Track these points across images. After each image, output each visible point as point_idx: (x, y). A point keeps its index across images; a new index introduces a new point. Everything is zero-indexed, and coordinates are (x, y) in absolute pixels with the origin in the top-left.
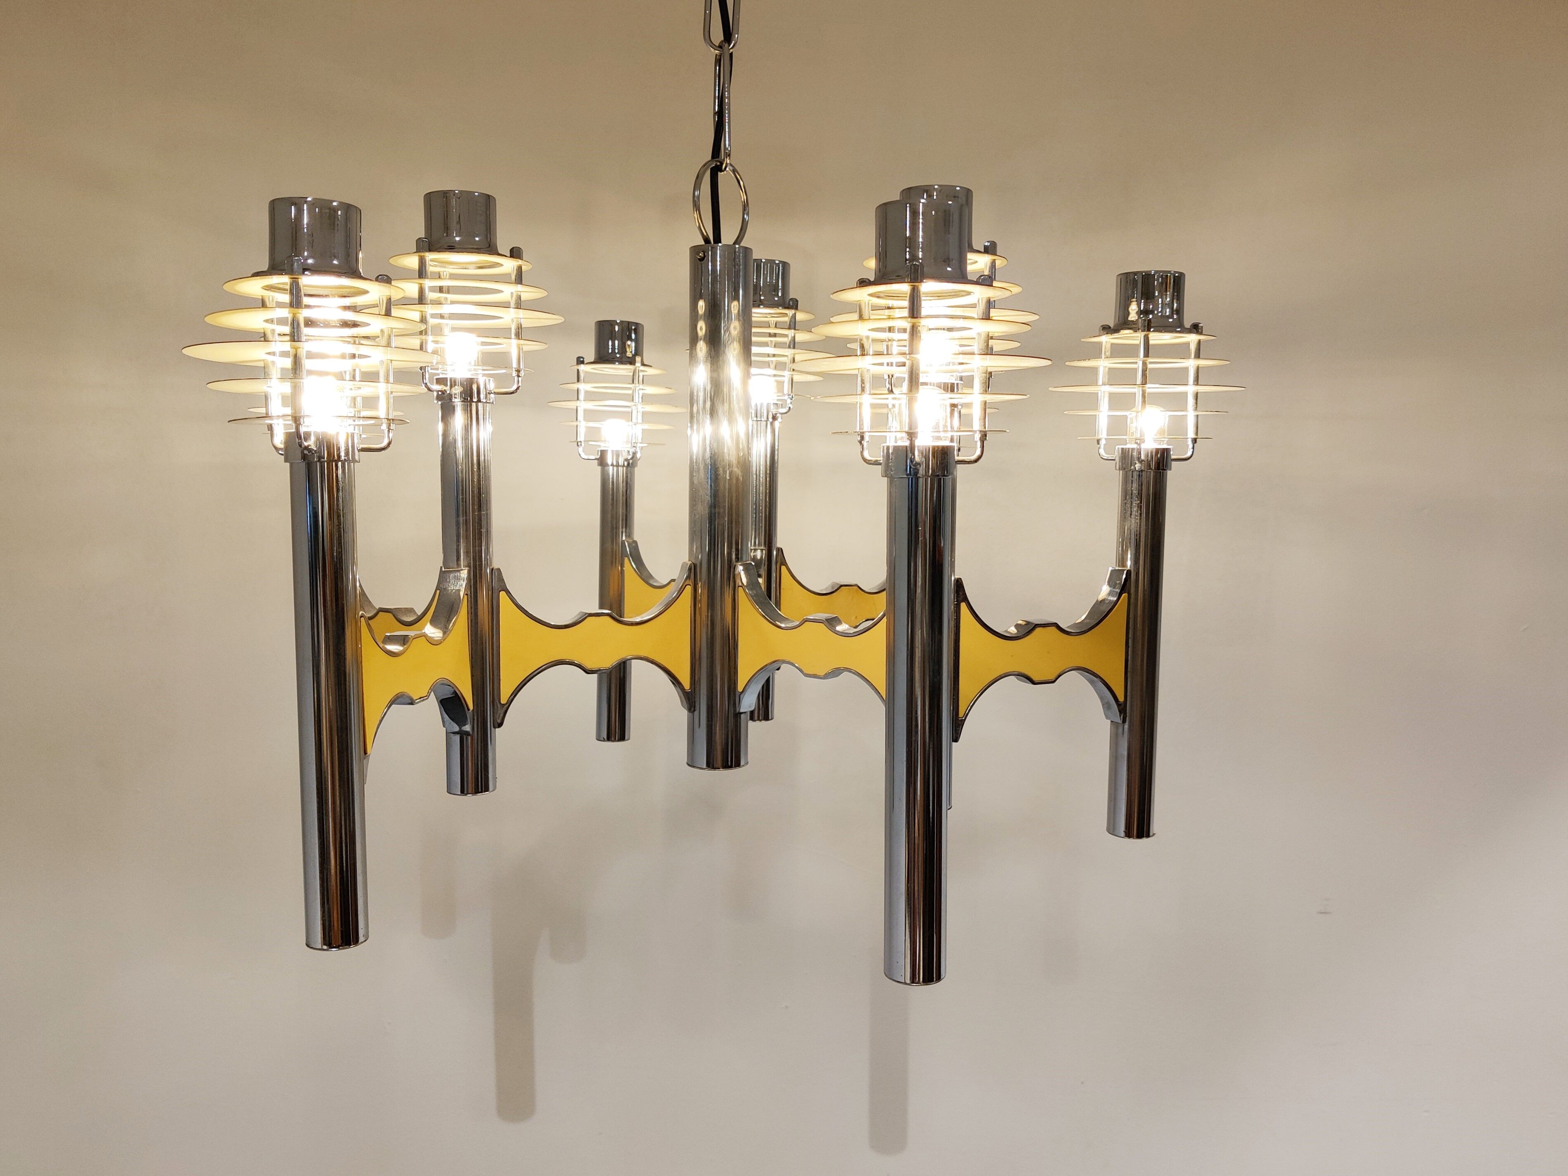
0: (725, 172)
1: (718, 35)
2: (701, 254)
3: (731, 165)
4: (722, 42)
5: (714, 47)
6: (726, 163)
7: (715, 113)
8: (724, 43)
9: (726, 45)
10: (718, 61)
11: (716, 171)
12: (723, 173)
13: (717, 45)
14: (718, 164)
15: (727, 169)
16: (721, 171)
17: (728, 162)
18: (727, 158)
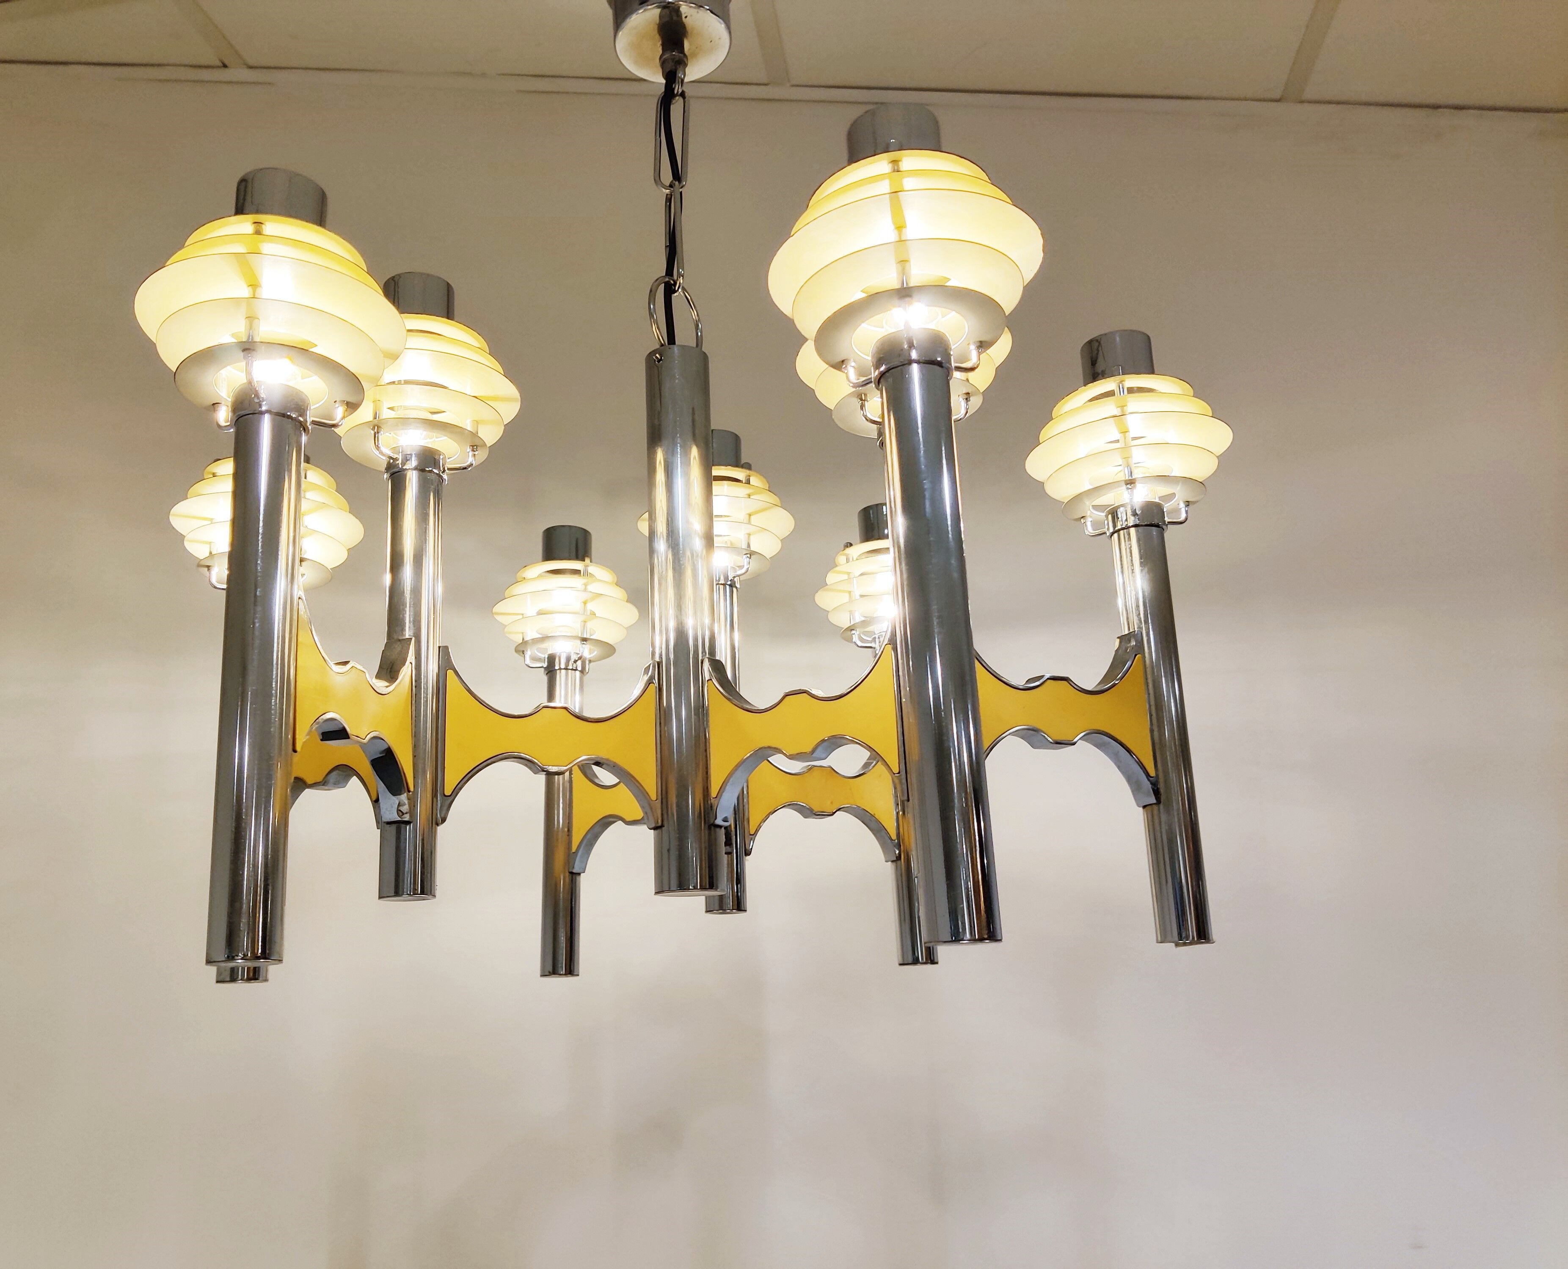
0: (678, 293)
1: (667, 176)
2: (657, 355)
3: (683, 287)
4: (672, 182)
5: (667, 188)
6: (680, 283)
7: (666, 247)
8: (674, 182)
9: (677, 183)
10: (669, 199)
11: (670, 290)
12: (676, 294)
13: (668, 185)
14: (672, 282)
15: (680, 290)
16: (675, 292)
17: (681, 282)
18: (680, 278)
